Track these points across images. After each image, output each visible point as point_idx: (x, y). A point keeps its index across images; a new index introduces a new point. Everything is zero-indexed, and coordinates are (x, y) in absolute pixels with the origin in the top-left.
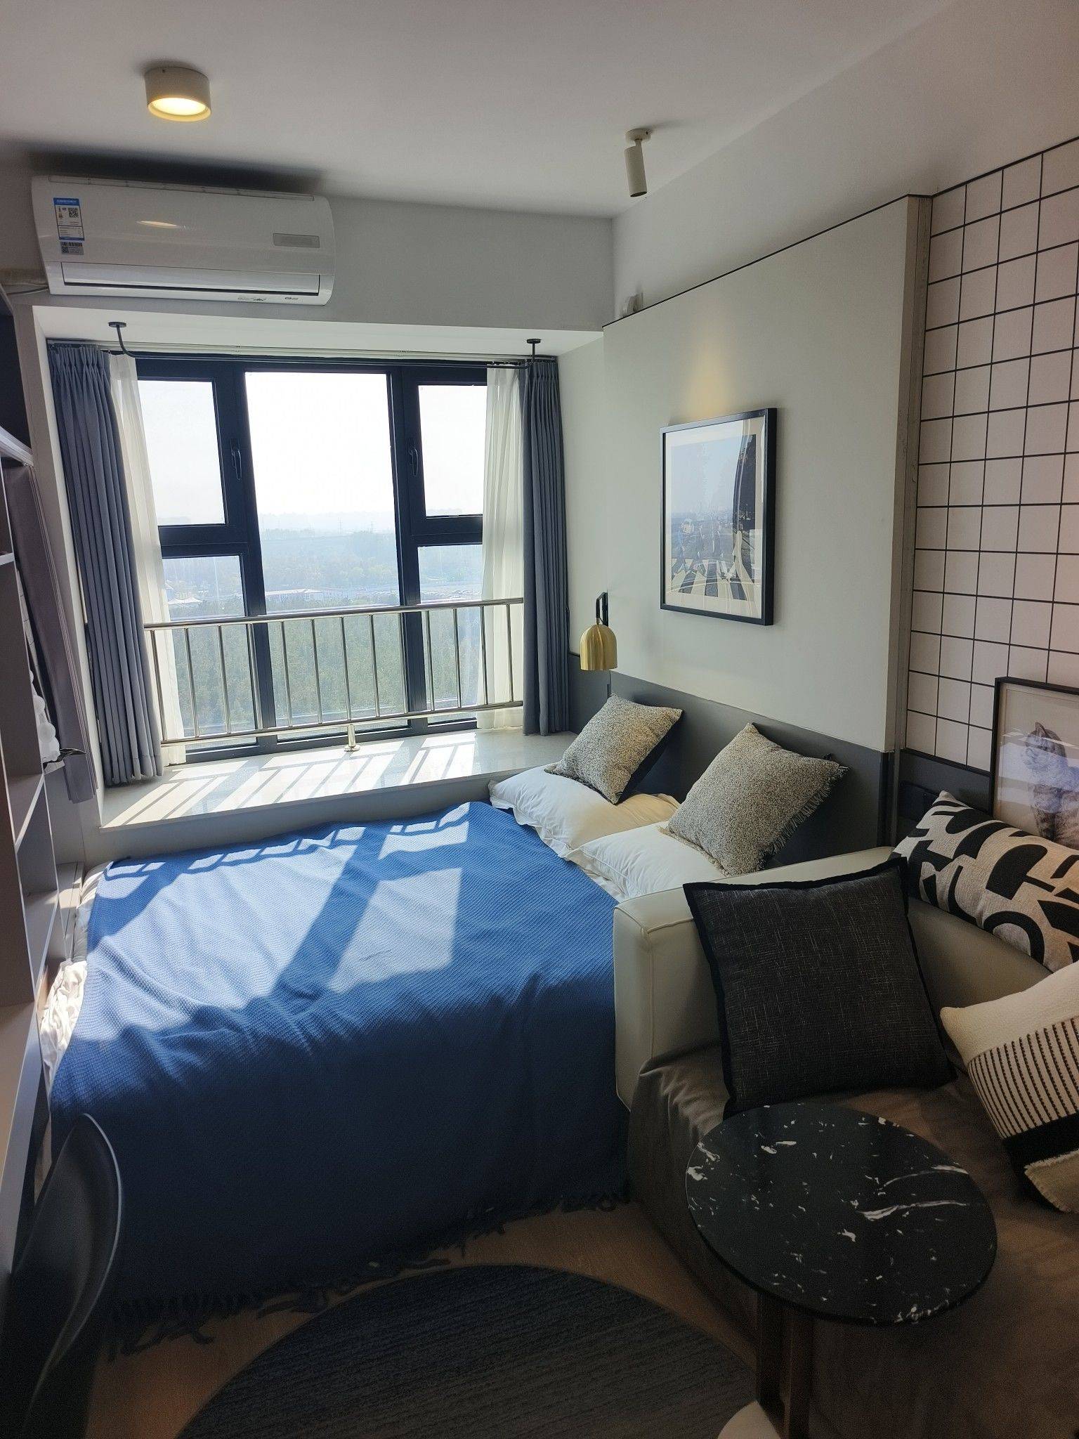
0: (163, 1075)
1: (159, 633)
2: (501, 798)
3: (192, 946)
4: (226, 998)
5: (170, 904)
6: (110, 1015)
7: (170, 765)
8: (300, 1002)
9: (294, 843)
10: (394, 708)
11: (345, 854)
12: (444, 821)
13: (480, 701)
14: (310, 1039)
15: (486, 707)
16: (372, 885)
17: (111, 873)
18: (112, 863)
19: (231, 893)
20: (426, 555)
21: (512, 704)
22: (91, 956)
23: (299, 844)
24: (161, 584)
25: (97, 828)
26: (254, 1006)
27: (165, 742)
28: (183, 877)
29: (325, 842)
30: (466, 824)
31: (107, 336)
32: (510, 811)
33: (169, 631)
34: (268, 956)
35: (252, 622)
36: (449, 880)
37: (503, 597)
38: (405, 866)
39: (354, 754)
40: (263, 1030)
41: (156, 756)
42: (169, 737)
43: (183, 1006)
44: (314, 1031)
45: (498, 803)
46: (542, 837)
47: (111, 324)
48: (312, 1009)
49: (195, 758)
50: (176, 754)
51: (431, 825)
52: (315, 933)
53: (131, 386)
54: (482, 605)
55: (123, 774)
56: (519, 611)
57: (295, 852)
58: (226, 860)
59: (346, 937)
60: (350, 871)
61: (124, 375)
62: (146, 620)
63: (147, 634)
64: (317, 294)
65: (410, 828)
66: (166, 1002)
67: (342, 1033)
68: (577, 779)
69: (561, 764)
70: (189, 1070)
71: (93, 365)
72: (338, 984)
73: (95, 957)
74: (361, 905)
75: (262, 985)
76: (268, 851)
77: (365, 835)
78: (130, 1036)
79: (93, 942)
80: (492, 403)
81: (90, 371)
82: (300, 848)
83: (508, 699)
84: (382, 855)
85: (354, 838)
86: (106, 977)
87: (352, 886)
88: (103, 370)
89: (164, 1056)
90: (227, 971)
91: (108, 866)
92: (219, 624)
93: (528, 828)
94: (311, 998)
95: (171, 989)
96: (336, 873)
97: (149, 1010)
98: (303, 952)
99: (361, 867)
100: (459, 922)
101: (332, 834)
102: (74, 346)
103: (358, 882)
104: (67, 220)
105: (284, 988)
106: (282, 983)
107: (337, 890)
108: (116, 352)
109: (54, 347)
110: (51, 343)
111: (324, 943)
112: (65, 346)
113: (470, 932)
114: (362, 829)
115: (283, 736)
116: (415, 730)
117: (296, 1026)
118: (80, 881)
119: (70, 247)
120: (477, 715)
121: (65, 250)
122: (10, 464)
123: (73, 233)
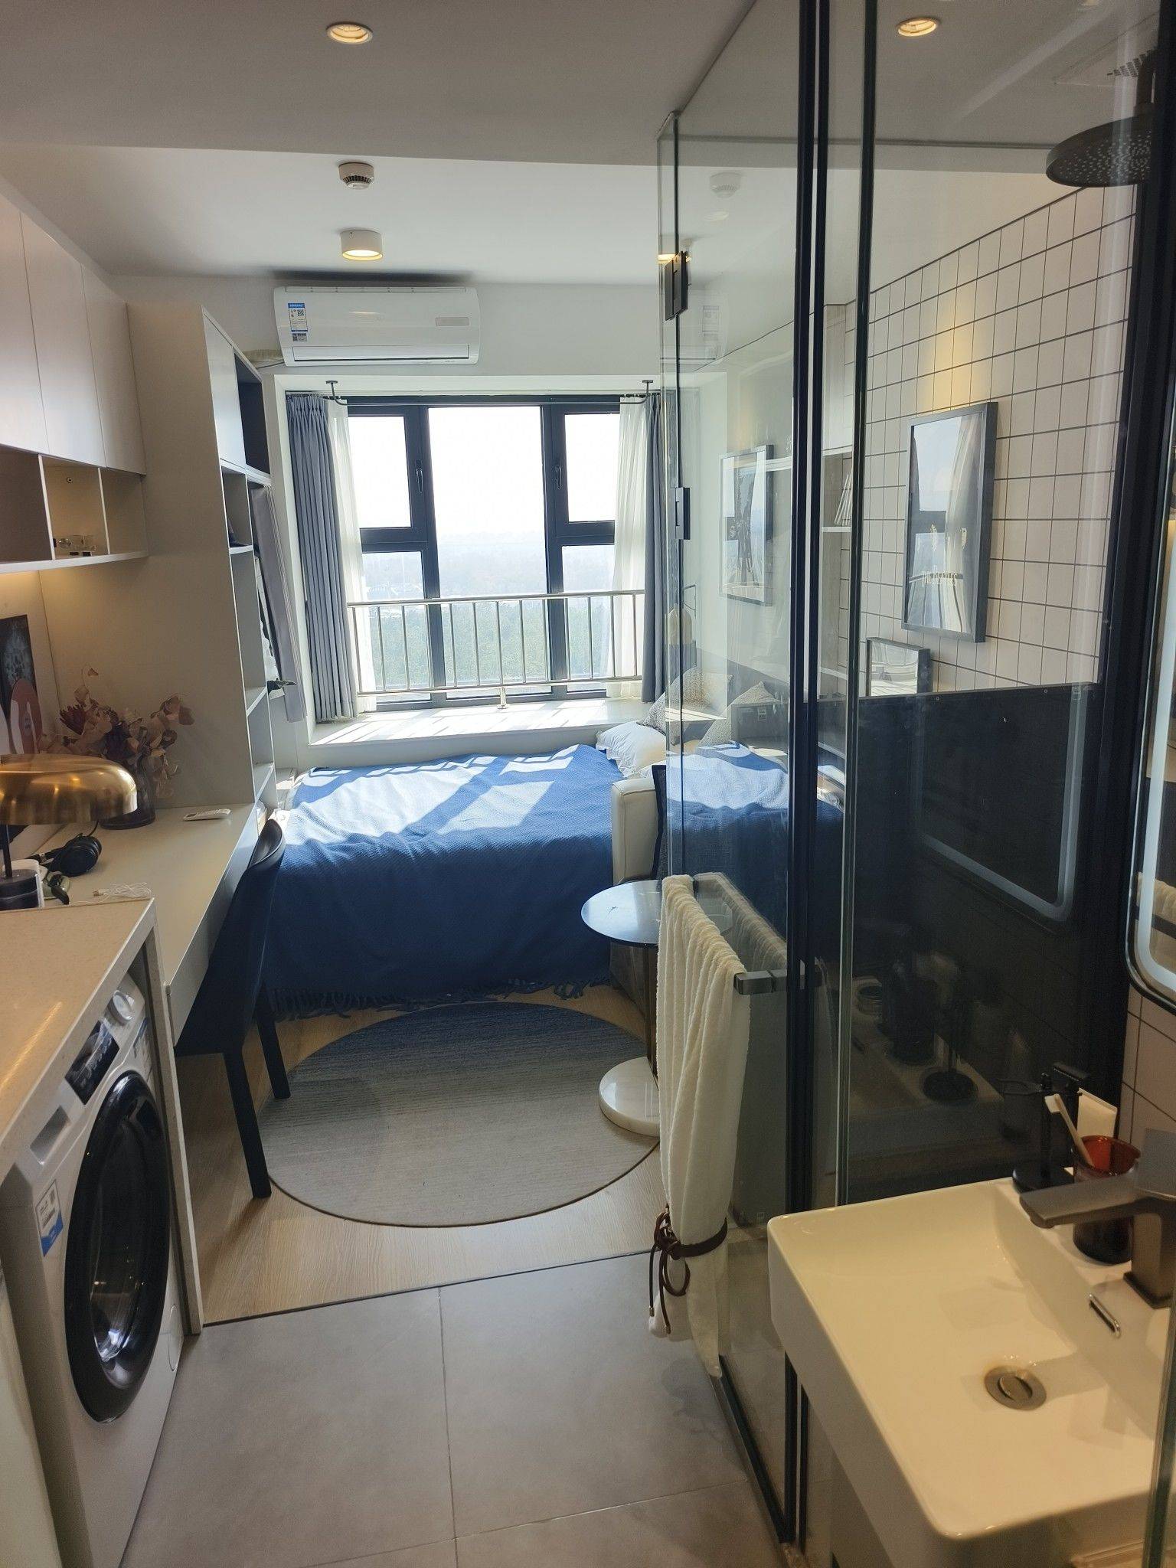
0: (327, 861)
1: (358, 609)
2: (602, 744)
3: (357, 810)
4: (371, 832)
5: (349, 791)
6: (301, 835)
7: (365, 712)
8: (415, 837)
9: (443, 764)
10: (539, 676)
11: (475, 771)
12: (556, 756)
13: (610, 675)
14: (415, 853)
15: (614, 679)
16: (486, 788)
17: (312, 774)
18: (314, 769)
19: (390, 788)
20: (568, 552)
21: (636, 678)
22: (293, 811)
23: (445, 765)
24: (361, 574)
25: (307, 745)
26: (388, 835)
27: (361, 693)
28: (362, 780)
29: (465, 765)
30: (571, 758)
31: (326, 389)
32: (605, 751)
33: (367, 608)
34: (402, 817)
35: (427, 604)
36: (542, 787)
37: (631, 588)
38: (515, 779)
39: (503, 711)
40: (387, 845)
41: (353, 703)
42: (364, 690)
43: (343, 833)
44: (418, 849)
45: (600, 747)
46: (619, 767)
47: (327, 382)
48: (422, 840)
49: (384, 708)
50: (369, 703)
51: (547, 758)
52: (437, 810)
53: (343, 421)
54: (612, 594)
55: (329, 713)
56: (641, 599)
57: (442, 769)
58: (392, 771)
59: (457, 812)
60: (475, 780)
61: (338, 415)
62: (349, 599)
63: (349, 610)
64: (468, 358)
65: (529, 760)
66: (335, 832)
67: (434, 850)
68: (655, 728)
69: (648, 719)
70: (343, 861)
71: (316, 409)
72: (443, 831)
73: (295, 811)
74: (475, 797)
75: (395, 827)
76: (423, 768)
77: (495, 761)
78: (310, 843)
79: (296, 805)
80: (624, 425)
81: (314, 414)
82: (446, 767)
83: (633, 674)
84: (503, 772)
85: (486, 763)
86: (301, 820)
87: (472, 788)
88: (323, 412)
89: (330, 855)
90: (376, 823)
91: (312, 770)
92: (403, 605)
93: (613, 762)
94: (423, 836)
95: (339, 827)
96: (465, 781)
97: (324, 836)
98: (425, 818)
99: (485, 779)
100: (535, 807)
101: (471, 760)
102: (304, 396)
103: (479, 784)
104: (296, 318)
105: (409, 831)
106: (407, 829)
107: (462, 790)
108: (331, 398)
109: (290, 397)
110: (289, 393)
111: (441, 814)
112: (298, 396)
113: (539, 812)
114: (493, 758)
115: (450, 694)
116: (556, 696)
117: (408, 846)
118: (293, 777)
119: (298, 336)
120: (606, 686)
121: (295, 339)
122: (255, 486)
123: (301, 327)
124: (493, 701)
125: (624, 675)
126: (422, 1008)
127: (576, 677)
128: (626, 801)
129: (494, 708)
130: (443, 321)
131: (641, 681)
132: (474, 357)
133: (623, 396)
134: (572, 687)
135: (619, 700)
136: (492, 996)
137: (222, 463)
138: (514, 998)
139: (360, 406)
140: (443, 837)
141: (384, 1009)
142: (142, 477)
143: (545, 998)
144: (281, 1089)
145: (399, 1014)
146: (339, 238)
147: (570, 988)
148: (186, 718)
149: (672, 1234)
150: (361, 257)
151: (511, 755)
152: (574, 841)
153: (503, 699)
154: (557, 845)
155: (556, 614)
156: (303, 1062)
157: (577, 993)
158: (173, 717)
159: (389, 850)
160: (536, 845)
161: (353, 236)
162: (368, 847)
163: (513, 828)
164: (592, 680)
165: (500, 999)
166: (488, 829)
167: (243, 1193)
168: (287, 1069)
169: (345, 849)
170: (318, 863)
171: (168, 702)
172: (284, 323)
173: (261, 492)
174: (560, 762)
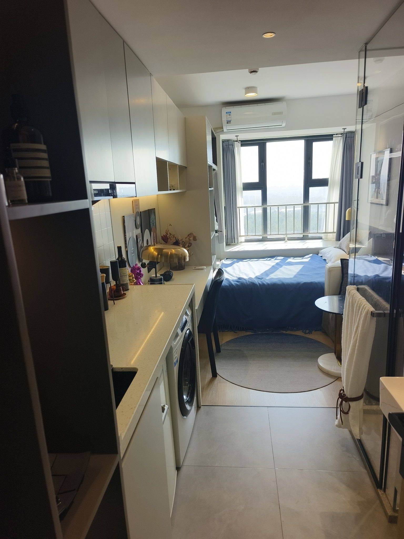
0: (232, 285)
1: (241, 209)
2: (321, 254)
3: (240, 271)
4: (245, 277)
5: (238, 265)
7: (241, 242)
8: (259, 279)
10: (299, 232)
11: (277, 261)
12: (305, 257)
13: (324, 231)
14: (259, 284)
15: (326, 233)
16: (281, 266)
19: (250, 265)
20: (312, 189)
23: (267, 259)
24: (242, 197)
25: (224, 251)
26: (250, 278)
27: (240, 236)
28: (241, 262)
29: (274, 259)
30: (310, 258)
31: (235, 139)
32: (322, 256)
33: (243, 209)
34: (255, 274)
35: (263, 207)
36: (300, 267)
37: (333, 202)
38: (290, 264)
39: (286, 243)
41: (238, 239)
46: (327, 261)
47: (235, 136)
49: (247, 241)
50: (242, 239)
51: (302, 258)
54: (326, 203)
55: (230, 242)
56: (337, 205)
58: (250, 260)
59: (272, 272)
60: (277, 264)
61: (238, 147)
62: (238, 206)
63: (238, 209)
64: (282, 125)
65: (295, 258)
66: (234, 277)
67: (265, 283)
68: (340, 249)
69: (338, 246)
70: (237, 285)
71: (231, 144)
72: (268, 278)
74: (278, 269)
75: (253, 276)
76: (261, 259)
77: (284, 258)
80: (334, 145)
81: (231, 146)
82: (268, 260)
83: (332, 231)
84: (286, 262)
85: (281, 259)
87: (276, 266)
88: (233, 146)
89: (233, 283)
90: (246, 274)
91: (225, 259)
92: (255, 207)
93: (325, 260)
94: (261, 279)
95: (235, 275)
96: (274, 264)
97: (230, 277)
98: (262, 274)
99: (280, 263)
100: (298, 273)
101: (276, 258)
102: (228, 141)
103: (278, 266)
104: (228, 116)
105: (257, 277)
106: (256, 277)
107: (273, 266)
108: (236, 141)
109: (223, 142)
110: (223, 140)
111: (267, 273)
112: (226, 141)
113: (299, 274)
114: (283, 257)
115: (269, 237)
116: (304, 238)
117: (257, 282)
118: (219, 261)
119: (228, 122)
120: (323, 235)
121: (227, 123)
122: (214, 170)
123: (229, 119)
124: (283, 239)
125: (329, 232)
126: (259, 333)
127: (312, 231)
128: (331, 270)
129: (283, 242)
130: (274, 114)
131: (335, 234)
132: (284, 125)
133: (334, 134)
134: (310, 235)
135: (327, 240)
136: (282, 331)
137: (208, 163)
138: (288, 332)
139: (245, 143)
140: (268, 280)
141: (248, 332)
142: (186, 167)
143: (299, 333)
144: (218, 350)
145: (252, 333)
146: (244, 90)
147: (307, 331)
148: (195, 239)
149: (345, 395)
150: (251, 96)
151: (289, 257)
152: (311, 283)
153: (286, 239)
154: (305, 283)
155: (306, 210)
156: (224, 343)
157: (310, 333)
158: (191, 239)
159: (251, 282)
160: (298, 284)
161: (249, 89)
162: (245, 281)
163: (290, 278)
164: (317, 233)
165: (284, 332)
166: (282, 278)
167: (210, 375)
168: (220, 345)
169: (237, 282)
170: (229, 285)
171: (190, 234)
172: (224, 119)
173: (215, 171)
174: (306, 259)
